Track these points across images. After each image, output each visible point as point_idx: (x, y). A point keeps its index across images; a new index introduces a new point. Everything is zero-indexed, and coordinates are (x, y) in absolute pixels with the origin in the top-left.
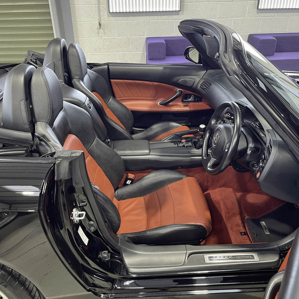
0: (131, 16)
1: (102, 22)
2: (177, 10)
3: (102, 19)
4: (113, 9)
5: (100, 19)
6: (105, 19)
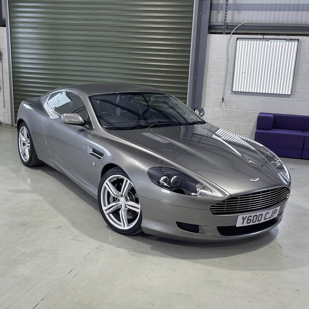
1: (225, 98)
2: (289, 93)
3: (226, 95)
4: (235, 88)
5: (224, 95)
6: (228, 96)
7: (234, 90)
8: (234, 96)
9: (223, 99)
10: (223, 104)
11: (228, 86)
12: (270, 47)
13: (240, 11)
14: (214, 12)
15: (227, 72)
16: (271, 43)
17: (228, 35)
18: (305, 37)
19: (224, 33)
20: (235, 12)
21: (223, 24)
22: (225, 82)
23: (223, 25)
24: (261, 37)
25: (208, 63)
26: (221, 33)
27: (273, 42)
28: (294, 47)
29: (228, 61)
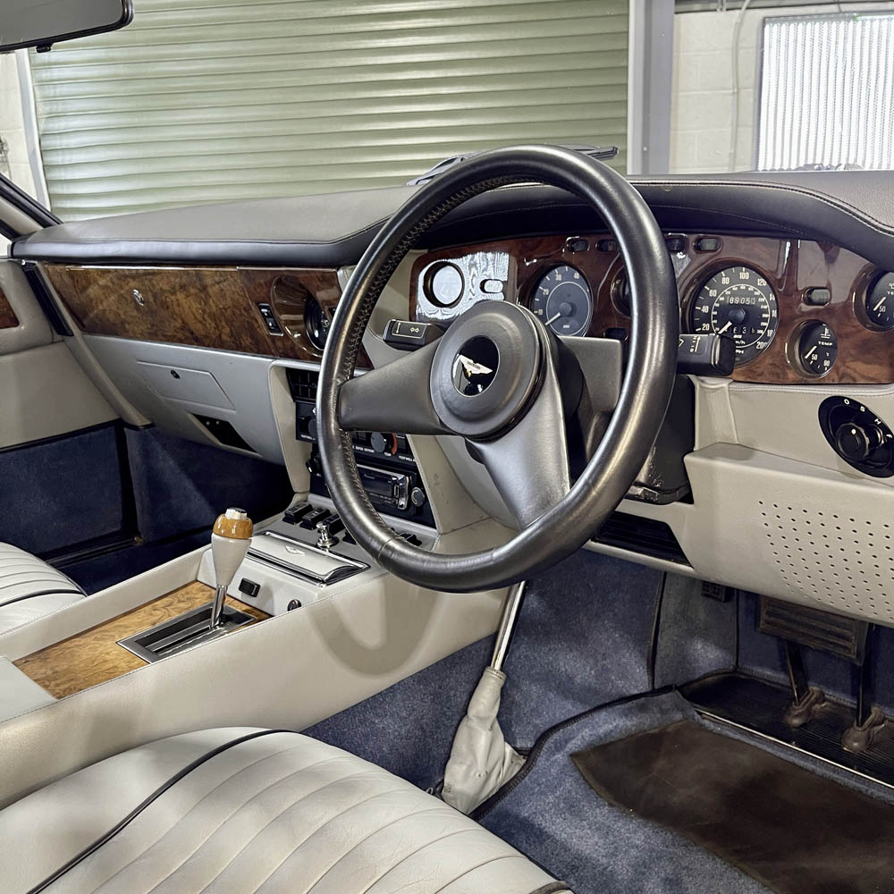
15: (737, 125)
16: (863, 25)
17: (732, 12)
19: (722, 9)
24: (833, 9)
27: (868, 23)
29: (738, 92)
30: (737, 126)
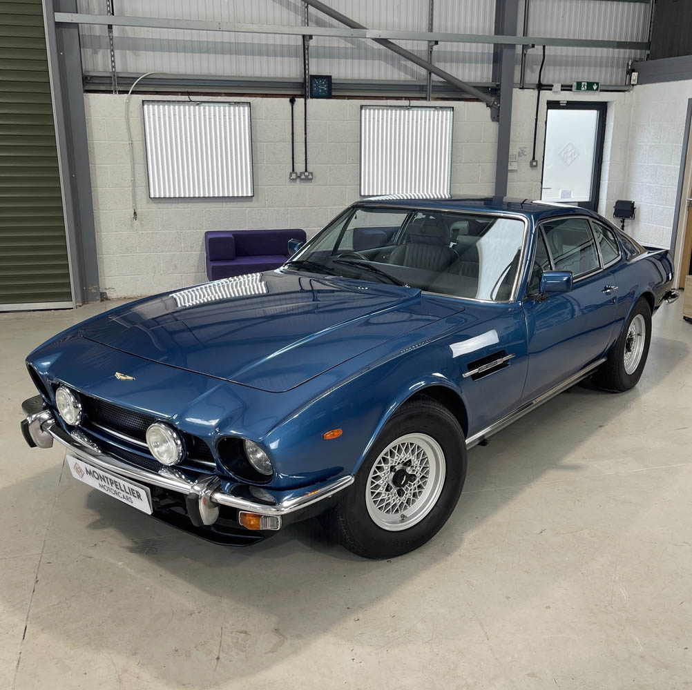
0: (181, 202)
1: (138, 211)
2: (250, 195)
3: (138, 206)
4: (155, 192)
5: (136, 206)
6: (143, 207)
7: (152, 196)
8: (154, 206)
9: (135, 213)
10: (137, 222)
11: (141, 190)
12: (205, 115)
13: (137, 52)
14: (87, 52)
15: (133, 162)
16: (204, 108)
17: (123, 95)
18: (259, 99)
19: (116, 91)
20: (128, 52)
21: (108, 75)
22: (134, 181)
23: (111, 77)
24: (185, 98)
25: (93, 148)
26: (110, 92)
27: (207, 107)
28: (244, 116)
29: (132, 144)
30: (134, 164)
